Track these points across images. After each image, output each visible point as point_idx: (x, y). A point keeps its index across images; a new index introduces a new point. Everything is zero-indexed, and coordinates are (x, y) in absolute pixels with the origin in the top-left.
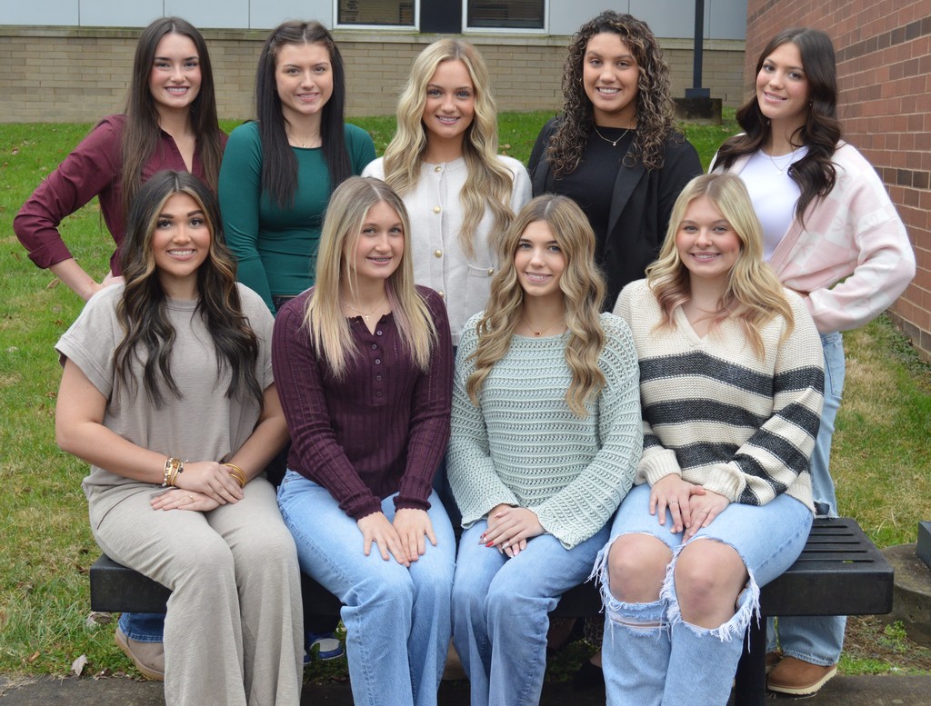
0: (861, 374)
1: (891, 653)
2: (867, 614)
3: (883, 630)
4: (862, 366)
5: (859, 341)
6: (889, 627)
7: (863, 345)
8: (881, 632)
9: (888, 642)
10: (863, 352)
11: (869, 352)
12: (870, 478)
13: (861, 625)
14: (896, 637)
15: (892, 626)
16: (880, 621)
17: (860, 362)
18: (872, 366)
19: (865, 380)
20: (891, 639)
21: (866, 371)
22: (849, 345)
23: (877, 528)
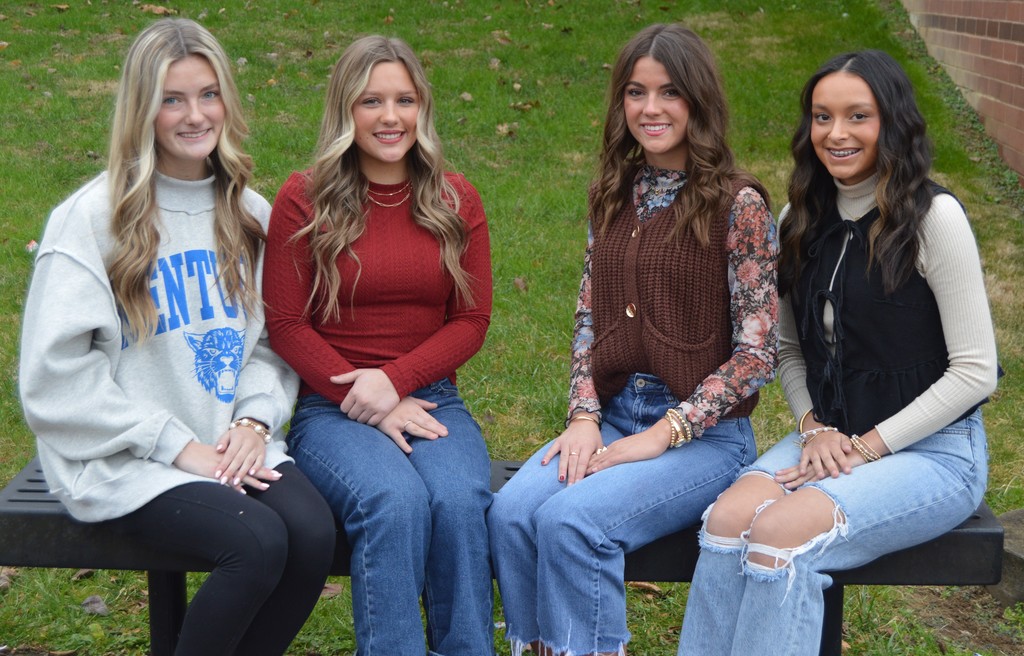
0: (999, 293)
1: (1010, 643)
2: (969, 585)
3: (1002, 614)
4: (1002, 283)
5: (999, 251)
6: (1008, 610)
7: (1005, 258)
8: (999, 616)
9: (1007, 629)
10: (1004, 266)
11: (1011, 266)
12: (1001, 425)
13: (974, 607)
14: (1017, 623)
15: (1013, 608)
16: (998, 603)
17: (1000, 278)
18: (1014, 284)
19: (1004, 301)
20: (1011, 625)
21: (1006, 290)
22: (987, 256)
23: (1005, 488)
